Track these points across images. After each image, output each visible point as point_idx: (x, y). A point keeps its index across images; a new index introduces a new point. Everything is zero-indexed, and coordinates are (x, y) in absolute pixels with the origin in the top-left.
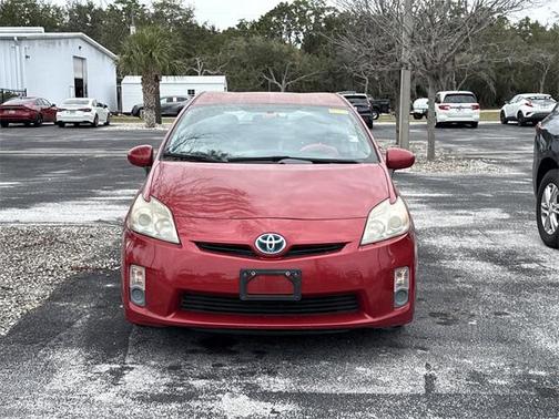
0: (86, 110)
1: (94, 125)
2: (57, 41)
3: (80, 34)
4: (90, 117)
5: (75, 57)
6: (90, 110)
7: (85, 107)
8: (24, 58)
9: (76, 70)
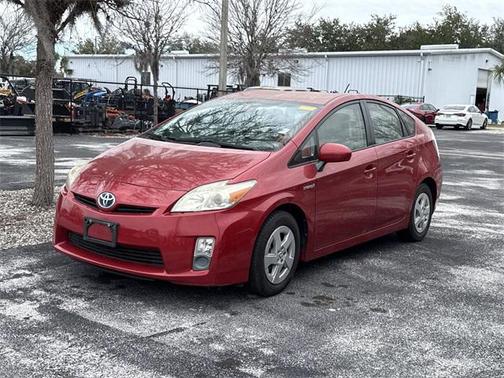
0: (460, 115)
1: (466, 128)
2: (463, 56)
3: (489, 49)
4: (463, 121)
5: (480, 69)
6: (464, 115)
7: (460, 112)
8: (426, 70)
9: (479, 80)
